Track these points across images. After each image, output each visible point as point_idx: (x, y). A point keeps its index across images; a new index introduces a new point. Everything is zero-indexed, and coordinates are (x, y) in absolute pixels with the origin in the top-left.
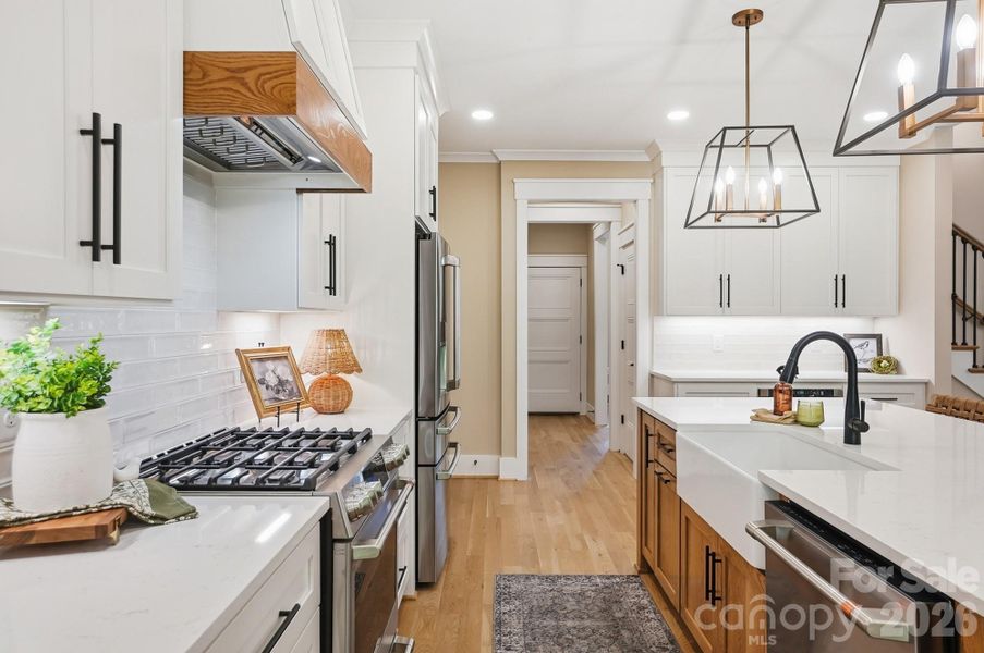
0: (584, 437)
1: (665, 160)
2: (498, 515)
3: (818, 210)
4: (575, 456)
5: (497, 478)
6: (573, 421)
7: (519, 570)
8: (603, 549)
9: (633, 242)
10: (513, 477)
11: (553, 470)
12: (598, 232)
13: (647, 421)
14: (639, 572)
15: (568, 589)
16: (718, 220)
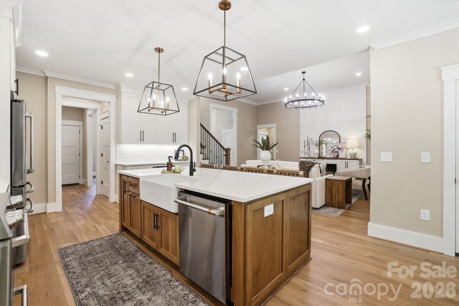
0: (84, 192)
1: (123, 90)
2: (51, 227)
3: (179, 111)
4: (82, 199)
5: (45, 213)
6: (77, 186)
7: (69, 244)
8: (104, 228)
9: (108, 117)
10: (55, 211)
11: (73, 205)
12: (89, 113)
13: (123, 178)
14: (121, 231)
15: (95, 244)
16: (149, 111)
